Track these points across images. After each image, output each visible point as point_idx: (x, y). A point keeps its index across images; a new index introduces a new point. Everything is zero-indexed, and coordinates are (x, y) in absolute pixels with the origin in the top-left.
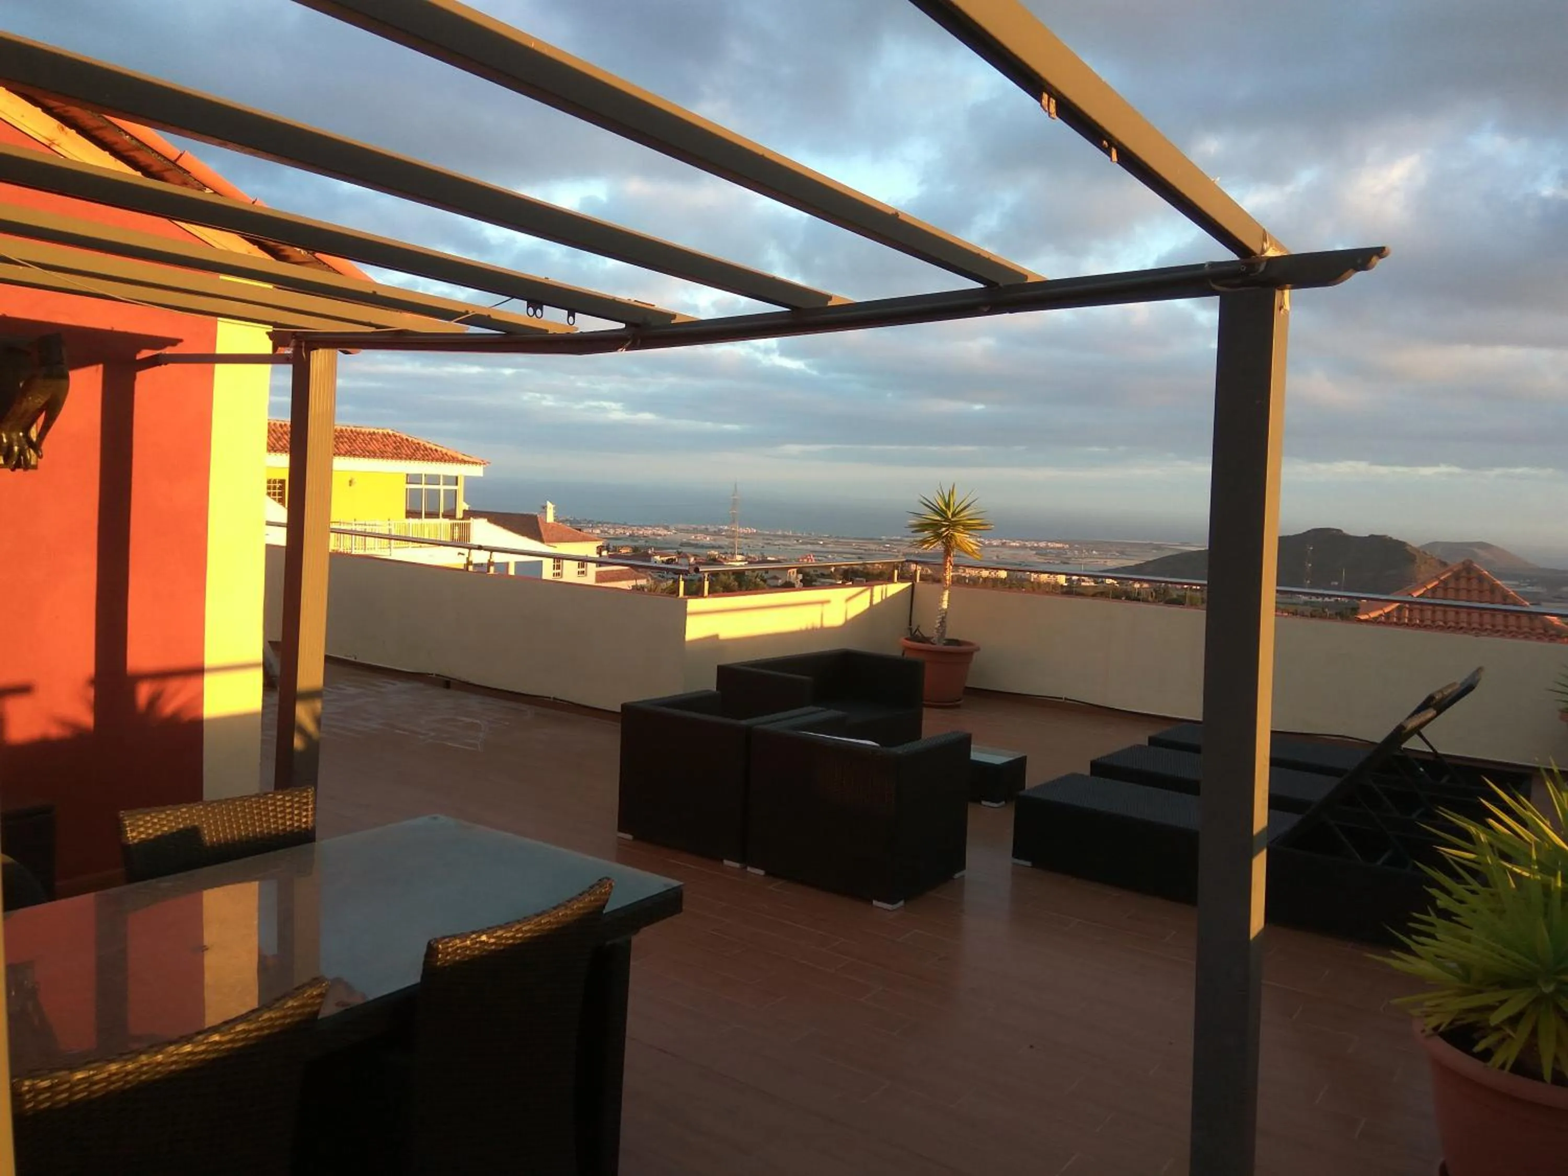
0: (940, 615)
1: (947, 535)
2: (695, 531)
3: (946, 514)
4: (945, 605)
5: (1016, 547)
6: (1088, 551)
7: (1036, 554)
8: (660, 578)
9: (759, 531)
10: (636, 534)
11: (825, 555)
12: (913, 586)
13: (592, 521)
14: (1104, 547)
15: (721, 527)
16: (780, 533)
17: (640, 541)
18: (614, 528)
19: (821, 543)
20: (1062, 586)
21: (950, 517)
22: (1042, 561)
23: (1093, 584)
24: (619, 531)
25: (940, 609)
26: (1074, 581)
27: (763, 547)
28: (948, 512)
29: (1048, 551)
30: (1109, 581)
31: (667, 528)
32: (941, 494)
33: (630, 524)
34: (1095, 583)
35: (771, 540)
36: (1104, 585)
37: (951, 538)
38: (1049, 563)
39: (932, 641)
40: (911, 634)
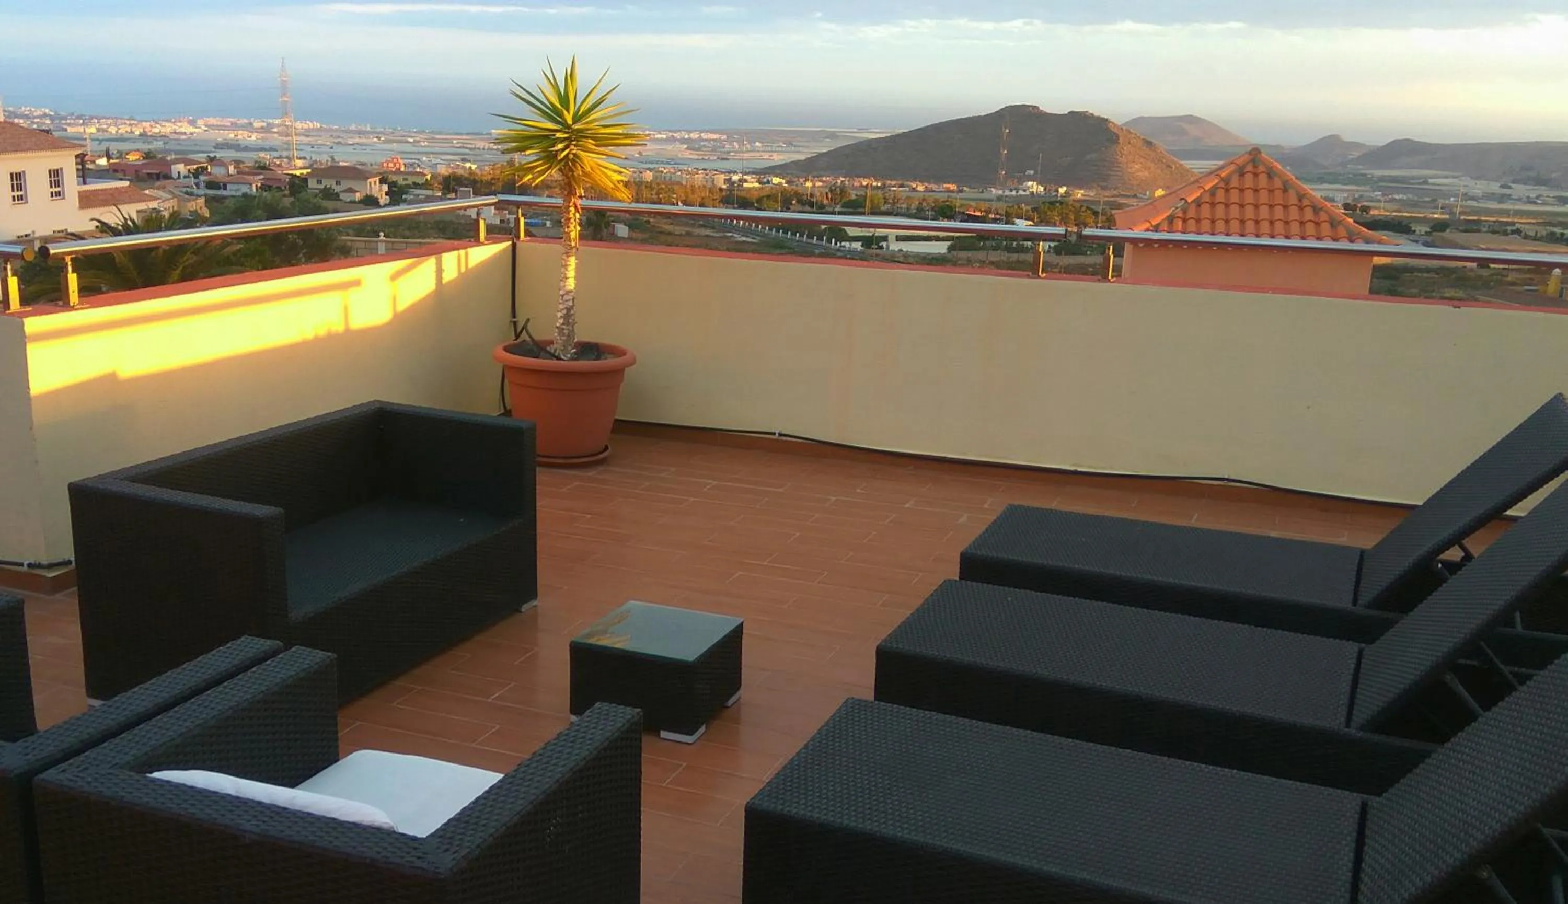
0: (563, 303)
1: (567, 155)
2: (235, 127)
3: (561, 116)
4: (571, 284)
5: (661, 140)
6: (750, 143)
7: (688, 148)
8: (187, 196)
9: (324, 126)
10: (150, 134)
11: (418, 157)
12: (514, 246)
13: (82, 115)
14: (767, 136)
15: (271, 121)
16: (353, 127)
17: (155, 143)
18: (116, 125)
19: (411, 140)
20: (721, 190)
21: (570, 122)
22: (696, 157)
23: (757, 185)
24: (124, 129)
25: (562, 292)
26: (734, 182)
27: (332, 148)
28: (565, 113)
29: (702, 143)
30: (776, 180)
31: (192, 123)
32: (552, 81)
33: (138, 118)
34: (760, 183)
35: (342, 138)
36: (771, 185)
37: (573, 161)
38: (703, 159)
39: (552, 351)
40: (514, 338)
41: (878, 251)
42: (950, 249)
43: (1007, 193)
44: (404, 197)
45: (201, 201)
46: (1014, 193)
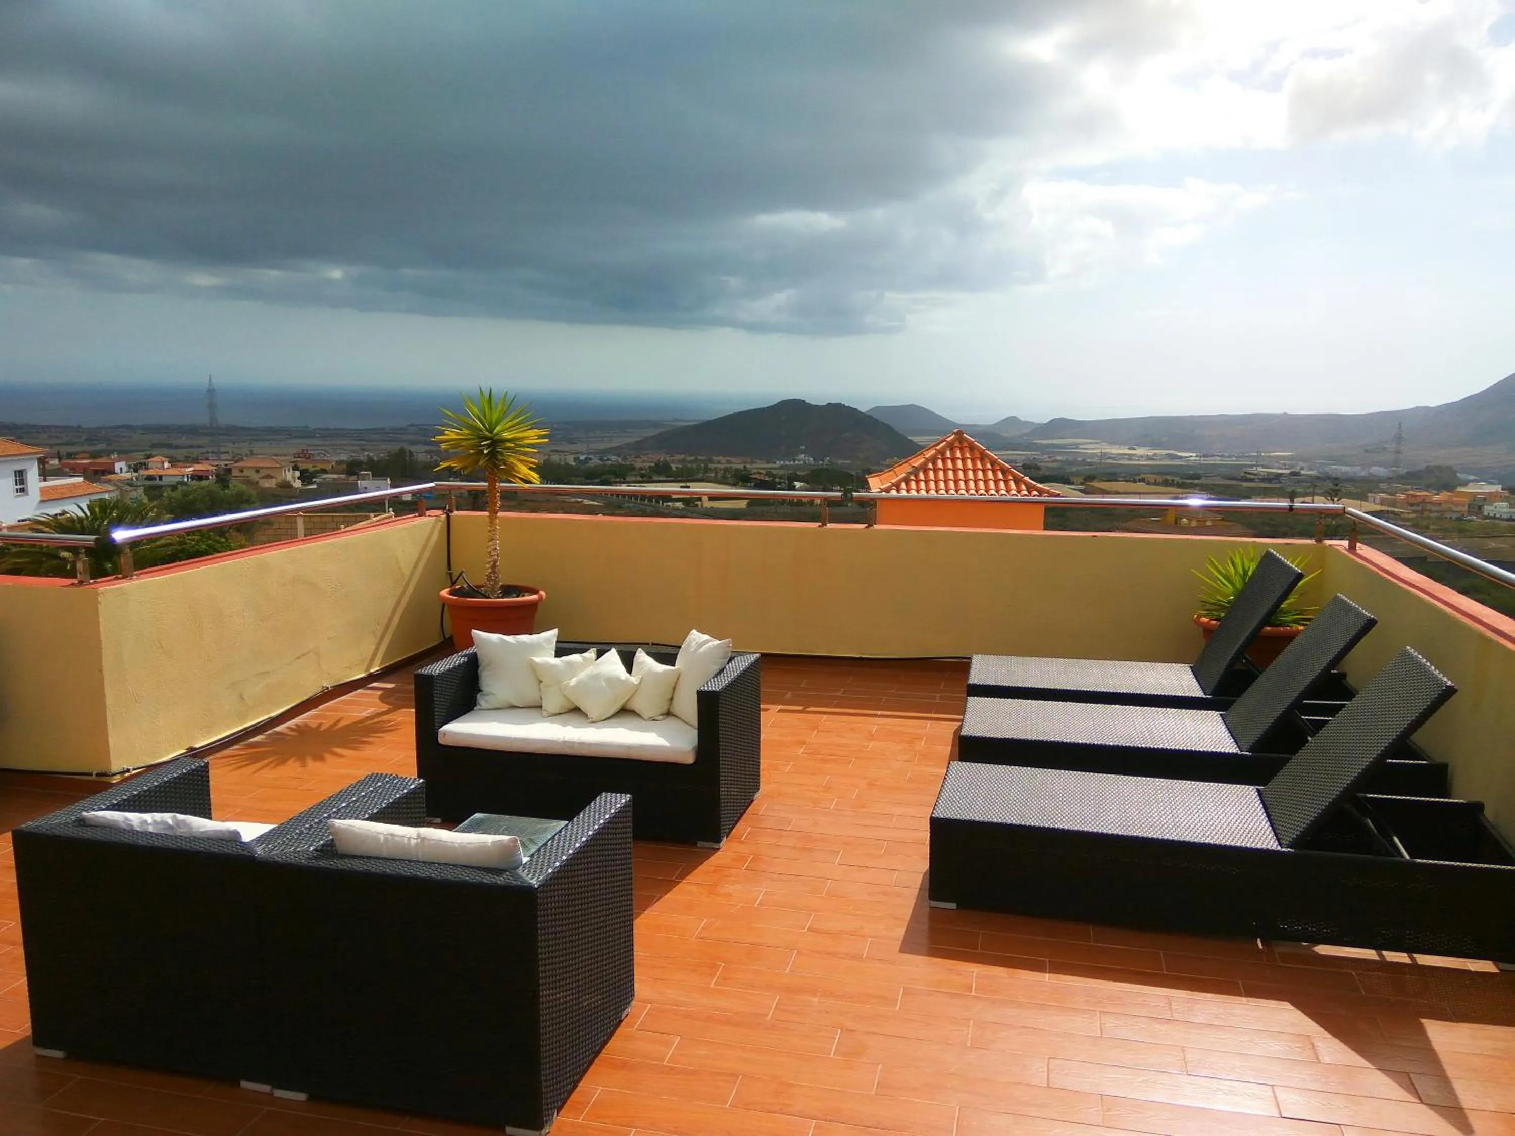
0: (490, 558)
4: (496, 544)
12: (448, 518)
23: (599, 462)
25: (489, 550)
26: (582, 461)
30: (614, 458)
34: (601, 461)
36: (610, 462)
39: (483, 592)
40: (450, 585)
41: (696, 509)
42: (749, 505)
43: (787, 463)
44: (314, 480)
45: (141, 490)
46: (792, 463)
